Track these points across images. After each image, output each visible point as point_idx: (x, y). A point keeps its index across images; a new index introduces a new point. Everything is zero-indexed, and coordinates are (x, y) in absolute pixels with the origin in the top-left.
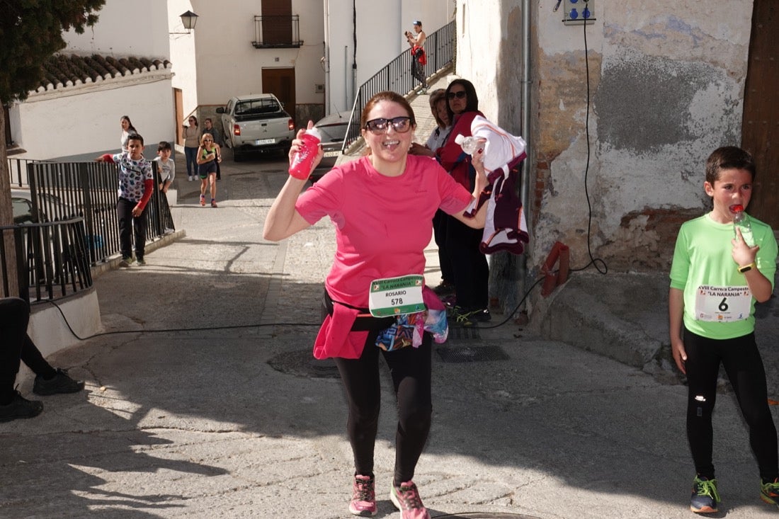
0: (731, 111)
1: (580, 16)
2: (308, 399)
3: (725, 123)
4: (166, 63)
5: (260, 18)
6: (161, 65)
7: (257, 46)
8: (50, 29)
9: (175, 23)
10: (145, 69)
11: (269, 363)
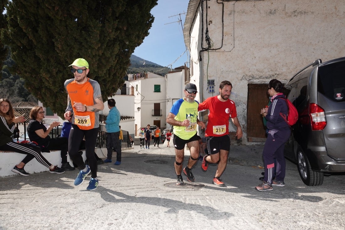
0: (244, 111)
1: (212, 91)
2: (152, 166)
3: (243, 113)
4: (134, 117)
5: (154, 110)
6: (133, 118)
7: (153, 116)
8: (105, 96)
9: (136, 110)
10: (129, 119)
11: (145, 161)
